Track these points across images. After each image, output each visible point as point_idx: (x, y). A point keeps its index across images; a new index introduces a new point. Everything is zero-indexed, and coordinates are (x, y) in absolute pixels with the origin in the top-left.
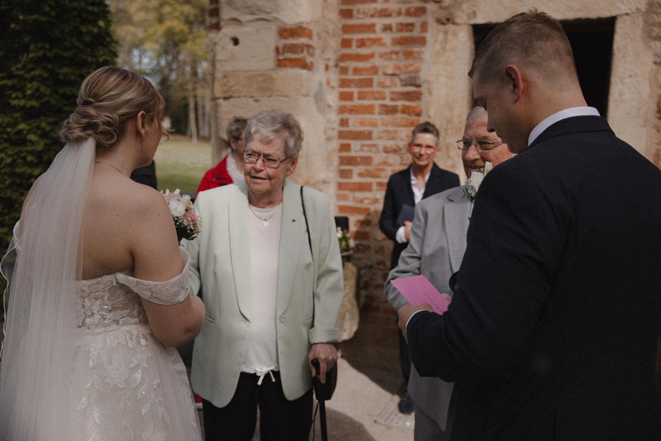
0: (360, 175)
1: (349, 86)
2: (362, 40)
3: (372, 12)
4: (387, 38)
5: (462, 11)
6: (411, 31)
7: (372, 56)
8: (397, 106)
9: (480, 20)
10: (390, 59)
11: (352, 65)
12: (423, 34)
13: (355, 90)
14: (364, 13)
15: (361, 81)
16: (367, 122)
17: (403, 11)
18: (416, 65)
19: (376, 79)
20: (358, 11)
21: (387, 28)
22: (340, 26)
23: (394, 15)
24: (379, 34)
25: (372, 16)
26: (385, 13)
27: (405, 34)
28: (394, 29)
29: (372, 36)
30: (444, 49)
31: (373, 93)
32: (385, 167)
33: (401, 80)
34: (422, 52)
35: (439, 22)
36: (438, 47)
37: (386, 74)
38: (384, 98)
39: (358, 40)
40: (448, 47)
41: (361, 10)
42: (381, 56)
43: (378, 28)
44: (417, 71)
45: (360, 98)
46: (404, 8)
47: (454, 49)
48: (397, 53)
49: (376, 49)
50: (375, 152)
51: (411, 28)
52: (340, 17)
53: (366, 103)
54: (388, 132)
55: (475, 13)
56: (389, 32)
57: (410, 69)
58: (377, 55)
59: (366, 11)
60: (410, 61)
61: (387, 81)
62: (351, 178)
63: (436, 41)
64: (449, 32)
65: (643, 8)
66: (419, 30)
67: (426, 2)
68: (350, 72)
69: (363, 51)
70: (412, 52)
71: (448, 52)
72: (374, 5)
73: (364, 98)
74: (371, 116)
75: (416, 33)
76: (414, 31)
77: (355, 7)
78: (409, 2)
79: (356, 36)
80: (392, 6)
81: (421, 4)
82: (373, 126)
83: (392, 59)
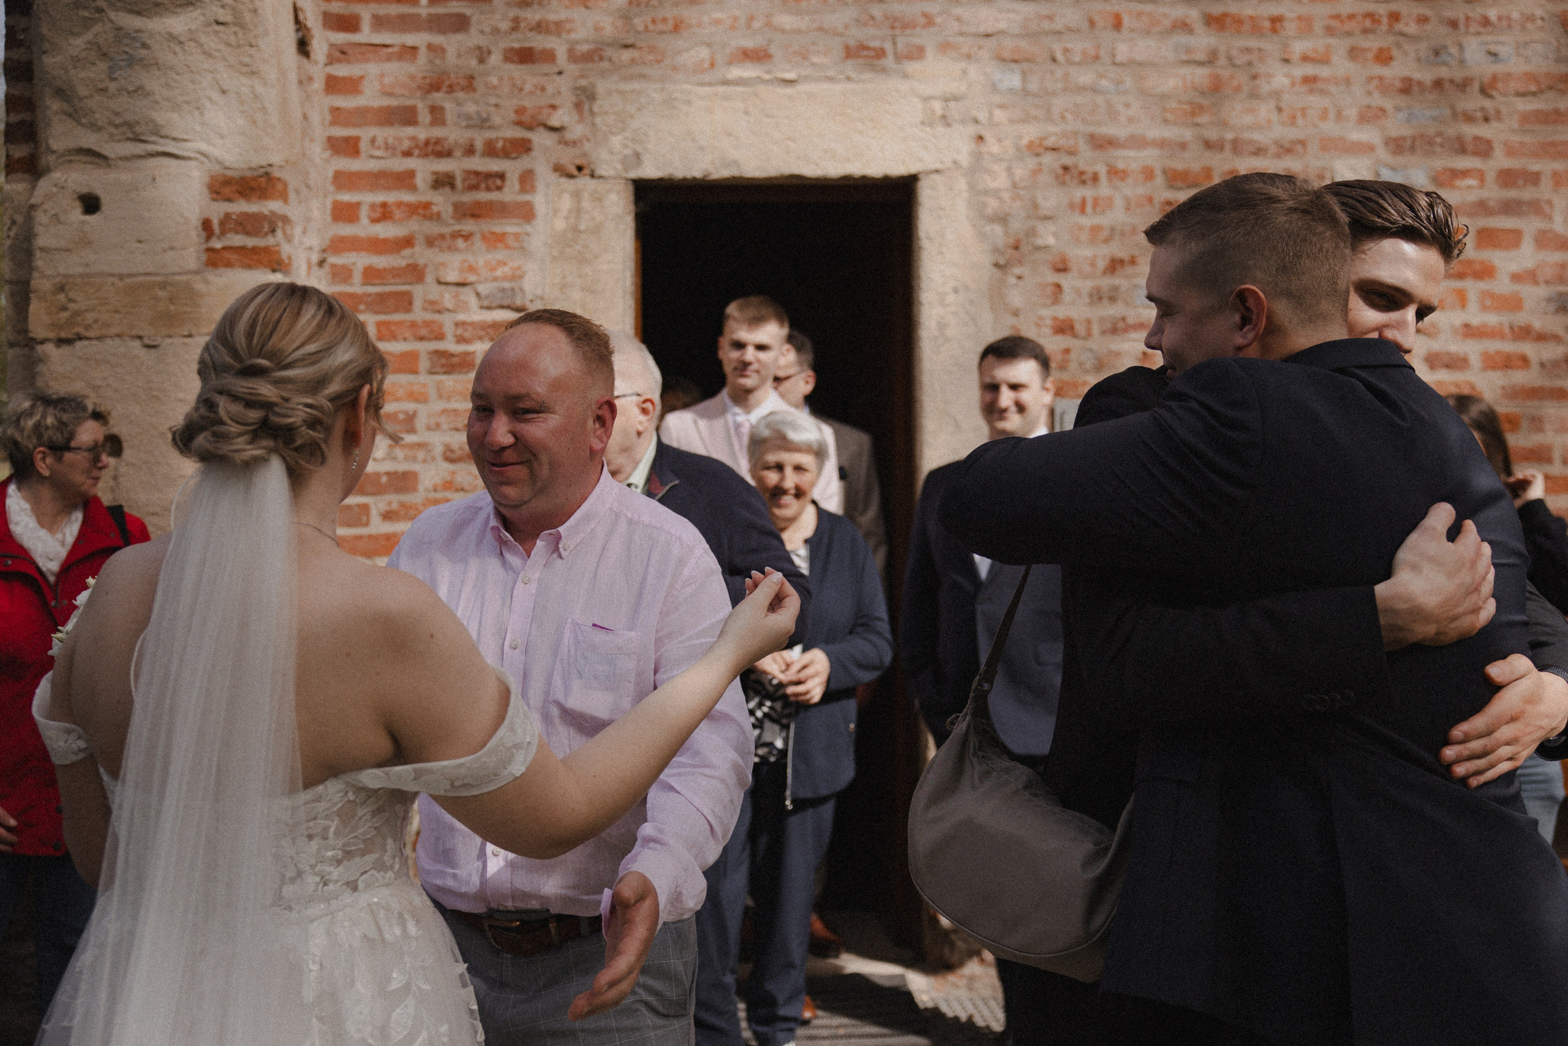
0: (388, 516)
2: (384, 205)
3: (406, 145)
4: (441, 202)
5: (611, 153)
6: (499, 188)
7: (408, 242)
8: (474, 353)
9: (650, 171)
10: (452, 249)
11: (359, 261)
12: (527, 197)
14: (387, 147)
15: (382, 298)
16: (400, 394)
17: (479, 145)
18: (516, 264)
19: (418, 292)
20: (373, 141)
21: (443, 182)
22: (330, 174)
23: (458, 153)
24: (423, 193)
25: (407, 154)
26: (437, 150)
27: (483, 196)
28: (459, 183)
29: (408, 197)
30: (575, 230)
31: (413, 325)
32: (449, 494)
33: (478, 295)
34: (527, 234)
35: (559, 169)
36: (560, 224)
37: (440, 283)
38: (440, 337)
39: (373, 206)
40: (582, 227)
41: (380, 141)
42: (430, 242)
43: (422, 180)
44: (517, 276)
46: (479, 139)
47: (596, 230)
48: (467, 237)
49: (414, 226)
50: (424, 461)
51: (499, 182)
52: (329, 153)
53: (397, 347)
54: (455, 411)
55: (637, 155)
56: (447, 189)
57: (499, 273)
58: (420, 239)
59: (390, 141)
60: (500, 255)
61: (447, 298)
62: (367, 524)
63: (556, 212)
64: (586, 195)
65: (965, 160)
66: (517, 187)
67: (530, 128)
68: (357, 278)
69: (386, 231)
70: (504, 234)
71: (583, 236)
72: (410, 131)
73: (394, 337)
74: (410, 378)
75: (510, 194)
76: (506, 190)
77: (365, 134)
78: (490, 128)
79: (369, 198)
80: (452, 134)
81: (519, 133)
82: (417, 400)
83: (457, 250)
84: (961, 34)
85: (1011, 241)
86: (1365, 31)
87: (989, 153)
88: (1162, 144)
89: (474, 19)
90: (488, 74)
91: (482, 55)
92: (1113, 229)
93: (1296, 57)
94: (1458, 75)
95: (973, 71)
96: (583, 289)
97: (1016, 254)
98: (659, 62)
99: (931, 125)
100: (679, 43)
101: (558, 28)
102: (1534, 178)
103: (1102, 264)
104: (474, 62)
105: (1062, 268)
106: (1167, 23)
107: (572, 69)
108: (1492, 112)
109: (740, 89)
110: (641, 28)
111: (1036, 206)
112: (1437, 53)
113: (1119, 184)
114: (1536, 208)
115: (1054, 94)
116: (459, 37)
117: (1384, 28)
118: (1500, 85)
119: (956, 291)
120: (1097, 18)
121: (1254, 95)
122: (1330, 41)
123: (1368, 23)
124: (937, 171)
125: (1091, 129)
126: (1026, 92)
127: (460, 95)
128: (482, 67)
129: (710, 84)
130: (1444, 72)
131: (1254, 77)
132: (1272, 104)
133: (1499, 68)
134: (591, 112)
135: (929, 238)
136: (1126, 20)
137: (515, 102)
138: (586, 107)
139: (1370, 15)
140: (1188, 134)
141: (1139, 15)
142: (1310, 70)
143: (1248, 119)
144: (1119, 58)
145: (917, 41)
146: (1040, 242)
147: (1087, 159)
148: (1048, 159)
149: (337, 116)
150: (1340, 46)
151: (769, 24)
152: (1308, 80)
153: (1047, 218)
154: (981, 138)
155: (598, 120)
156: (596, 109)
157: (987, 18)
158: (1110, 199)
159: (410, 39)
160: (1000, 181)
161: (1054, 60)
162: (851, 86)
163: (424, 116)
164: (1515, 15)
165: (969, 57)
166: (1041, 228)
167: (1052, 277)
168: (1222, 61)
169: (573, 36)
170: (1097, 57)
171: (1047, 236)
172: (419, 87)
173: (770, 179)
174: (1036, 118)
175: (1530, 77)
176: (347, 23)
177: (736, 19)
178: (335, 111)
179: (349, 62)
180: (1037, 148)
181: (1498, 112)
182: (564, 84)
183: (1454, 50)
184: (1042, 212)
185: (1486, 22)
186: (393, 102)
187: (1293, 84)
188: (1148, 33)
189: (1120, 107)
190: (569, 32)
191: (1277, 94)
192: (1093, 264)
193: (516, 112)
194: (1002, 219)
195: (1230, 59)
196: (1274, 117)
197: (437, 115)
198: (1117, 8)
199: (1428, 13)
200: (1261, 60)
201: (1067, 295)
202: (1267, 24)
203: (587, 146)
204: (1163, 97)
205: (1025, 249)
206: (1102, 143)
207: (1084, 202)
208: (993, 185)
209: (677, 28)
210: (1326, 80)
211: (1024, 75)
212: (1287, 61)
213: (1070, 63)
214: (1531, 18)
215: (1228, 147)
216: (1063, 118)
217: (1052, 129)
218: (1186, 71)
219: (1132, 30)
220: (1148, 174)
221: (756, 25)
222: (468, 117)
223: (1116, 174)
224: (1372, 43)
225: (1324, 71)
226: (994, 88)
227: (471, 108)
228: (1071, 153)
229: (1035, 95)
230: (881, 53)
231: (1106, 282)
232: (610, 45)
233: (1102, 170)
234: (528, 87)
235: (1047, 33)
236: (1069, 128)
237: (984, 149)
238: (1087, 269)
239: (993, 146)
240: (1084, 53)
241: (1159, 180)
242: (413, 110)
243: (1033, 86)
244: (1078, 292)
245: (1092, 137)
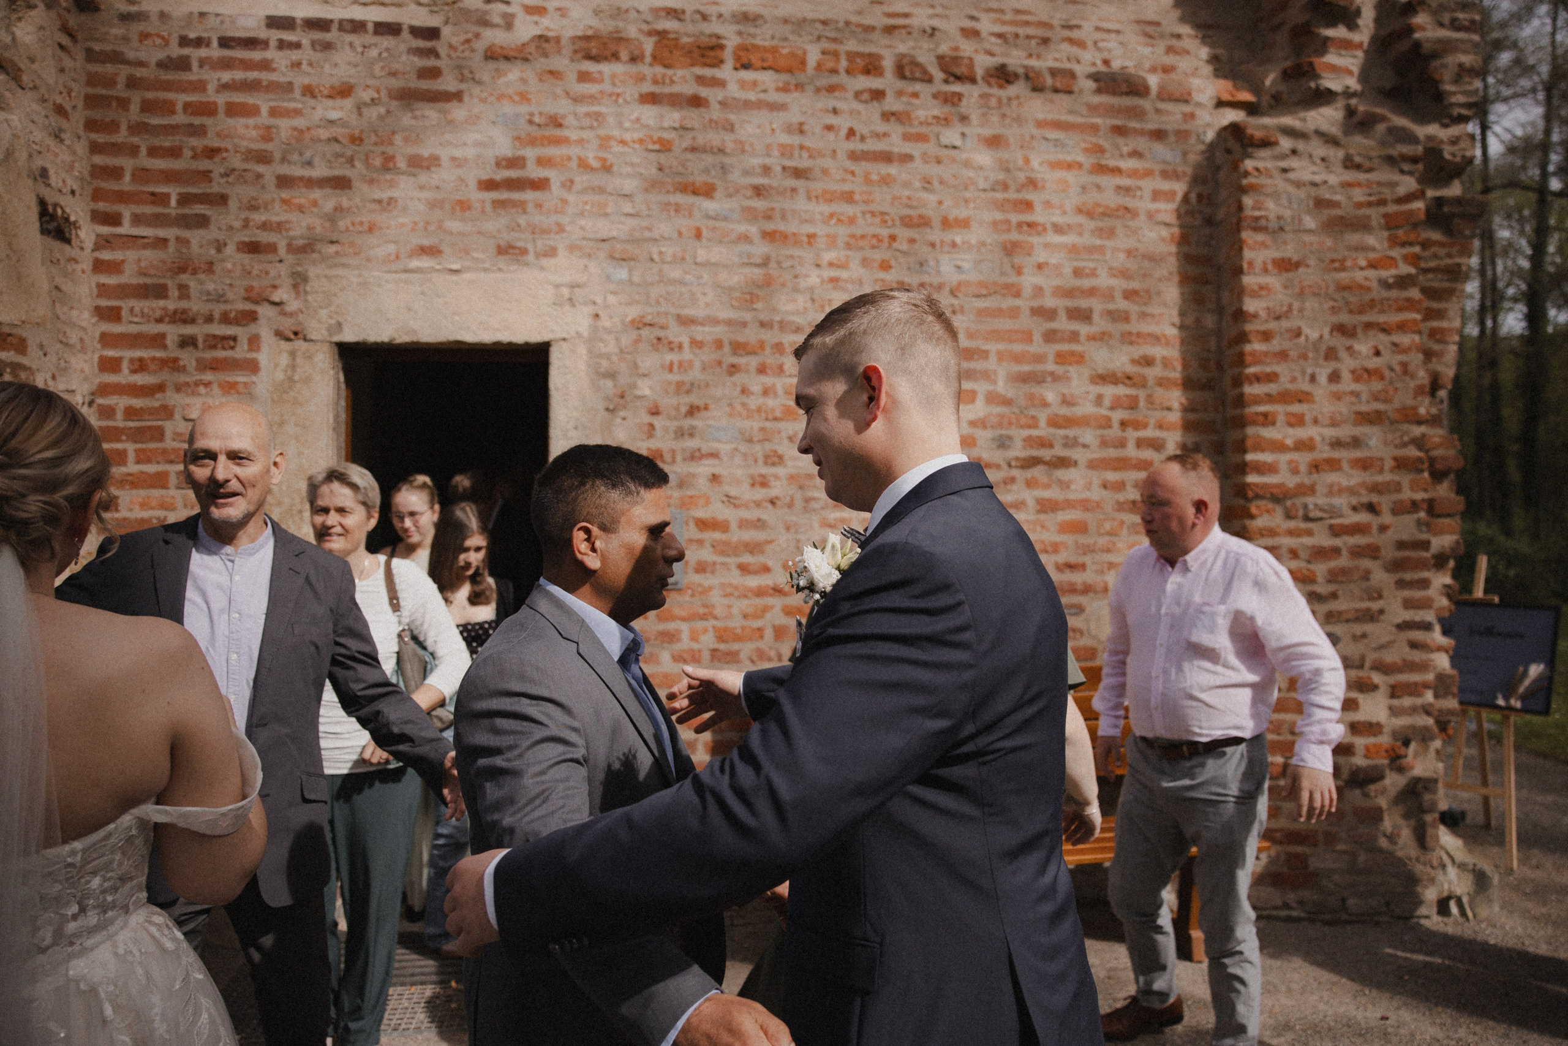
1: (119, 440)
2: (141, 360)
3: (158, 313)
4: (188, 358)
5: (319, 321)
6: (232, 348)
7: (161, 388)
9: (349, 336)
10: (193, 394)
11: (121, 402)
12: (254, 355)
13: (130, 448)
14: (143, 315)
15: (140, 431)
16: (154, 503)
17: (217, 315)
19: (169, 427)
20: (132, 309)
21: (188, 342)
22: (97, 335)
23: (200, 321)
24: (172, 351)
25: (159, 321)
26: (182, 317)
27: (220, 354)
28: (200, 344)
29: (159, 354)
30: (291, 379)
31: (165, 451)
34: (254, 383)
35: (280, 334)
36: (280, 376)
39: (132, 360)
40: (296, 378)
41: (137, 310)
42: (178, 389)
43: (171, 341)
45: (138, 462)
46: (217, 309)
47: (307, 380)
48: (207, 385)
49: (165, 376)
51: (232, 343)
52: (95, 320)
53: (151, 468)
55: (339, 324)
56: (191, 348)
58: (169, 386)
59: (146, 310)
63: (276, 366)
64: (299, 353)
65: (585, 332)
66: (246, 347)
67: (257, 302)
68: (119, 415)
69: (140, 379)
70: (236, 383)
71: (298, 385)
72: (161, 303)
73: (149, 461)
74: (163, 492)
75: (241, 352)
76: (238, 349)
77: (125, 305)
78: (226, 302)
79: (128, 354)
80: (195, 306)
81: (248, 306)
82: (166, 509)
83: (199, 395)
84: (584, 239)
85: (619, 392)
86: (873, 247)
87: (605, 329)
88: (729, 323)
89: (213, 219)
90: (223, 260)
91: (220, 246)
92: (692, 384)
93: (825, 262)
94: (936, 281)
95: (594, 268)
96: (296, 425)
97: (621, 401)
98: (356, 254)
99: (561, 305)
100: (372, 240)
101: (280, 227)
102: (984, 354)
103: (683, 409)
104: (213, 252)
105: (655, 412)
106: (733, 236)
107: (290, 259)
108: (957, 308)
109: (417, 276)
110: (343, 228)
111: (636, 366)
112: (921, 265)
113: (698, 351)
114: (987, 376)
115: (652, 284)
116: (201, 232)
117: (886, 245)
118: (963, 289)
119: (576, 428)
120: (683, 230)
121: (796, 290)
122: (849, 253)
123: (874, 241)
124: (564, 339)
125: (678, 311)
126: (630, 282)
127: (202, 276)
128: (220, 256)
129: (396, 272)
130: (926, 278)
131: (796, 277)
132: (808, 296)
133: (963, 277)
134: (306, 292)
135: (557, 389)
136: (704, 232)
137: (245, 283)
138: (301, 289)
139: (874, 236)
140: (748, 316)
141: (715, 228)
142: (833, 273)
143: (790, 307)
144: (699, 260)
145: (552, 243)
146: (639, 393)
147: (676, 333)
148: (645, 332)
149: (103, 290)
150: (855, 258)
151: (440, 227)
152: (832, 280)
153: (645, 375)
154: (597, 316)
155: (310, 298)
156: (308, 289)
157: (604, 228)
158: (691, 361)
159: (162, 233)
160: (611, 347)
161: (652, 260)
162: (499, 275)
163: (174, 292)
164: (973, 242)
165: (590, 255)
166: (640, 382)
167: (647, 419)
168: (773, 264)
169: (292, 233)
170: (683, 259)
171: (645, 388)
172: (170, 270)
173: (441, 344)
174: (638, 302)
175: (981, 284)
176: (114, 220)
177: (415, 223)
178: (101, 286)
179: (113, 249)
180: (640, 324)
181: (962, 308)
182: (283, 270)
183: (932, 263)
184: (641, 371)
185: (954, 245)
186: (149, 281)
187: (822, 282)
188: (721, 242)
189: (699, 295)
190: (288, 230)
191: (811, 289)
192: (677, 409)
193: (246, 290)
194: (612, 375)
195: (779, 263)
196: (809, 305)
197: (184, 292)
198: (698, 224)
199: (916, 236)
200: (801, 264)
201: (659, 433)
202: (805, 239)
203: (301, 317)
204: (731, 289)
205: (628, 398)
206: (686, 321)
207: (671, 364)
208: (604, 350)
209: (371, 230)
210: (846, 281)
211: (630, 271)
212: (818, 266)
213: (664, 262)
214: (983, 244)
215: (776, 326)
216: (658, 302)
217: (649, 310)
218: (747, 270)
219: (709, 240)
220: (719, 344)
221: (432, 228)
222: (209, 293)
223: (697, 344)
224: (878, 256)
225: (844, 274)
226: (608, 277)
227: (211, 287)
228: (662, 328)
229: (638, 285)
230: (524, 252)
231: (687, 423)
232: (321, 240)
233: (685, 340)
234: (255, 272)
235: (646, 240)
236: (663, 310)
237: (599, 323)
238: (673, 413)
239: (605, 322)
240: (674, 256)
241: (727, 349)
242: (164, 287)
243: (636, 279)
244: (666, 429)
245: (678, 316)
